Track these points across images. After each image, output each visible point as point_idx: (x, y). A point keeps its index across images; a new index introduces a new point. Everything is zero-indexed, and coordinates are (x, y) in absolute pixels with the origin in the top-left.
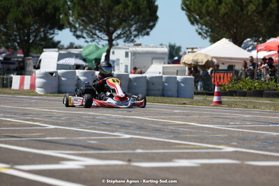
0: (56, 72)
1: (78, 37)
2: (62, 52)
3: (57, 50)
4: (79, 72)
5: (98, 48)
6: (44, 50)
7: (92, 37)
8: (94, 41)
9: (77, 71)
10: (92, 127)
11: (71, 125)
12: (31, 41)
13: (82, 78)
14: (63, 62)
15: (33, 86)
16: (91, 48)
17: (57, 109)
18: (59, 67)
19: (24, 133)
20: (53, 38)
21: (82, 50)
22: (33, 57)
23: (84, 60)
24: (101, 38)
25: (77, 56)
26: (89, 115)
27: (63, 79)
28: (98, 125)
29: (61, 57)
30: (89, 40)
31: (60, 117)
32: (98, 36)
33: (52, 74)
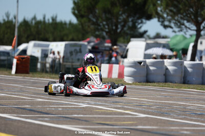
0: (145, 62)
1: (165, 27)
2: (149, 42)
3: (144, 39)
4: (167, 62)
5: (185, 38)
6: (132, 39)
7: (179, 27)
8: (181, 31)
9: (165, 60)
10: (183, 116)
11: (162, 114)
12: (119, 31)
13: (171, 68)
14: (150, 51)
15: (121, 75)
16: (178, 38)
17: (147, 98)
18: (147, 56)
19: (115, 120)
20: (141, 27)
21: (169, 40)
22: (121, 46)
23: (172, 50)
24: (189, 28)
25: (165, 46)
26: (180, 105)
27: (151, 68)
28: (190, 115)
29: (148, 47)
30: (176, 29)
31: (150, 106)
32: (186, 27)
33: (140, 63)
